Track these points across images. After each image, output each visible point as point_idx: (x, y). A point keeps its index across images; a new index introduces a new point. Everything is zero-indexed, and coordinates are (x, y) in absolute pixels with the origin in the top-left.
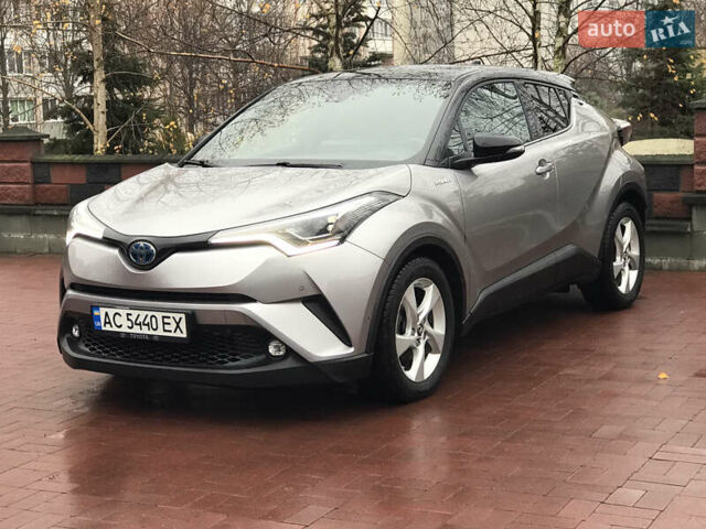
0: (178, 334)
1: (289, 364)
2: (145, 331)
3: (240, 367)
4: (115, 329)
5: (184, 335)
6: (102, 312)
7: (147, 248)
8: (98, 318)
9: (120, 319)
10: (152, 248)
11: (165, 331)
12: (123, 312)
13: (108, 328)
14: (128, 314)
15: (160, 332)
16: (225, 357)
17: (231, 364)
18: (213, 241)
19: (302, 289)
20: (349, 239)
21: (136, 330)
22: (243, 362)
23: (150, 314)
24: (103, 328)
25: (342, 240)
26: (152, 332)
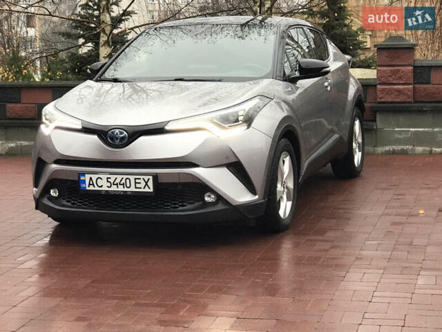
0: (147, 190)
1: (220, 207)
2: (121, 188)
3: (186, 210)
4: (97, 188)
5: (151, 190)
6: (87, 177)
7: (121, 133)
8: (84, 182)
9: (101, 181)
10: (125, 133)
11: (136, 188)
12: (104, 177)
13: (91, 188)
14: (108, 178)
15: (133, 189)
16: (176, 204)
17: (181, 208)
18: (167, 128)
19: (227, 158)
20: (252, 125)
21: (114, 188)
22: (189, 207)
23: (125, 177)
24: (88, 188)
25: (249, 126)
26: (126, 189)
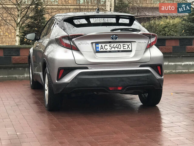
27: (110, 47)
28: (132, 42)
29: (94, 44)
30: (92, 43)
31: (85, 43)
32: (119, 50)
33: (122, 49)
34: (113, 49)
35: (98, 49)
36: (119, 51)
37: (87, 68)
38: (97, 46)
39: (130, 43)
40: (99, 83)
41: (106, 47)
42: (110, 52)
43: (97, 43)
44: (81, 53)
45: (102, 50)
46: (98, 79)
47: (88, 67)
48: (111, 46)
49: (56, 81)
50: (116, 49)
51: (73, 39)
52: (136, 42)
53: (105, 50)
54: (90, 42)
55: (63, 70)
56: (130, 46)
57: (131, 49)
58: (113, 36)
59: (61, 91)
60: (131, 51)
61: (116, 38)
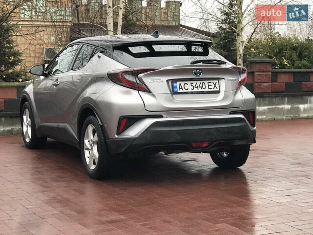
27: (191, 86)
28: (220, 79)
29: (170, 83)
30: (168, 81)
31: (159, 81)
32: (203, 90)
33: (207, 89)
34: (196, 90)
35: (175, 90)
36: (203, 92)
37: (161, 116)
38: (175, 85)
39: (217, 81)
40: (179, 137)
41: (186, 87)
42: (192, 93)
43: (174, 81)
44: (153, 95)
45: (181, 90)
46: (178, 132)
47: (163, 115)
48: (192, 84)
49: (116, 136)
50: (200, 89)
51: (141, 75)
52: (224, 79)
53: (185, 91)
54: (164, 79)
55: (126, 119)
56: (217, 85)
57: (218, 89)
58: (196, 71)
59: (124, 149)
60: (218, 92)
61: (200, 74)
